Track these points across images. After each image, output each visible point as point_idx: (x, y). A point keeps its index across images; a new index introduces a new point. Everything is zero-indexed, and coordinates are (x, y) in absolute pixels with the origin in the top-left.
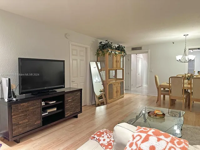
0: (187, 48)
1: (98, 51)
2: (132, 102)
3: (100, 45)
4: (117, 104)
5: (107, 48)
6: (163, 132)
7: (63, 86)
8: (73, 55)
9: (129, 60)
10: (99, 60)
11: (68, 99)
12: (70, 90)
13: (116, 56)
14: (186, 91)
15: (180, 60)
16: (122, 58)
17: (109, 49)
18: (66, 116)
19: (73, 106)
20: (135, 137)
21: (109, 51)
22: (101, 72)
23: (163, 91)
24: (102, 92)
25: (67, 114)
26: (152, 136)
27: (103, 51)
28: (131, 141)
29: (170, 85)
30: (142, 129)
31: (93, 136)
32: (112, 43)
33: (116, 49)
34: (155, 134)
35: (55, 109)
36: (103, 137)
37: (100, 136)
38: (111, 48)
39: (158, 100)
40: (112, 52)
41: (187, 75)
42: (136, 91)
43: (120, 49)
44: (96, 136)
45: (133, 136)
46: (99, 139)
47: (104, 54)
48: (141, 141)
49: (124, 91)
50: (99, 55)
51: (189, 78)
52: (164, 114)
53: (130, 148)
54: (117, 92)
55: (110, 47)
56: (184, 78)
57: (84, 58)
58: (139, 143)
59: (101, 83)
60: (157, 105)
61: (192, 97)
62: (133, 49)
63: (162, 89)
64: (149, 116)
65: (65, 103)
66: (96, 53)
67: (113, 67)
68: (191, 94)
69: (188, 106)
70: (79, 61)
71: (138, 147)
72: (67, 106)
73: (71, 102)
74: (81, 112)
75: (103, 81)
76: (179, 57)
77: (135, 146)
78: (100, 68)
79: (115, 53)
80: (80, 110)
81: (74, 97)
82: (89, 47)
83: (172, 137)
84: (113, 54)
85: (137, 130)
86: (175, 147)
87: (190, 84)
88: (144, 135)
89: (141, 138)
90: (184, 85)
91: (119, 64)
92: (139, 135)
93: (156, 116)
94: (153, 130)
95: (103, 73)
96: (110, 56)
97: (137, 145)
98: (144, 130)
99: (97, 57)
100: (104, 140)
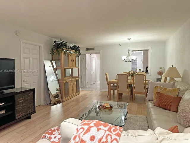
0: (131, 50)
1: (52, 49)
2: (87, 98)
3: (55, 44)
4: (73, 101)
5: (62, 47)
6: (103, 123)
7: (13, 86)
8: (24, 53)
9: (84, 59)
10: (54, 59)
11: (20, 100)
12: (22, 90)
13: (71, 56)
14: (130, 86)
15: (125, 60)
16: (77, 57)
17: (64, 48)
18: (17, 118)
19: (25, 107)
20: (79, 130)
21: (64, 50)
22: (56, 71)
23: (113, 86)
24: (58, 90)
25: (18, 116)
26: (94, 127)
27: (58, 49)
28: (75, 134)
29: (117, 81)
30: (86, 122)
31: (44, 135)
32: (66, 43)
33: (71, 48)
34: (96, 125)
35: (4, 112)
36: (54, 134)
37: (51, 134)
38: (66, 48)
39: (108, 95)
40: (67, 51)
41: (130, 73)
42: (91, 88)
43: (76, 49)
44: (47, 135)
45: (77, 129)
46: (50, 137)
47: (59, 53)
48: (83, 133)
49: (80, 88)
50: (54, 54)
51: (132, 75)
52: (111, 107)
53: (74, 141)
54: (73, 90)
55: (65, 46)
56: (128, 75)
57: (38, 57)
58: (81, 135)
59: (57, 82)
60: (108, 99)
61: (135, 90)
62: (88, 49)
63: (112, 85)
64: (100, 109)
65: (16, 104)
66: (51, 52)
67: (68, 66)
68: (134, 88)
69: (132, 98)
70: (31, 59)
71: (81, 139)
72: (18, 108)
73: (23, 103)
74: (34, 112)
75: (58, 80)
76: (124, 58)
77: (78, 138)
78: (55, 67)
79: (70, 52)
80: (33, 111)
81: (26, 98)
82: (42, 45)
83: (110, 126)
84: (68, 53)
85: (81, 124)
86: (111, 134)
87: (133, 80)
88: (86, 127)
89: (83, 131)
90: (128, 81)
91: (74, 63)
92: (82, 128)
93: (105, 109)
94: (95, 122)
95: (59, 72)
96: (66, 55)
97: (79, 137)
98: (87, 123)
99: (52, 56)
100: (55, 137)
